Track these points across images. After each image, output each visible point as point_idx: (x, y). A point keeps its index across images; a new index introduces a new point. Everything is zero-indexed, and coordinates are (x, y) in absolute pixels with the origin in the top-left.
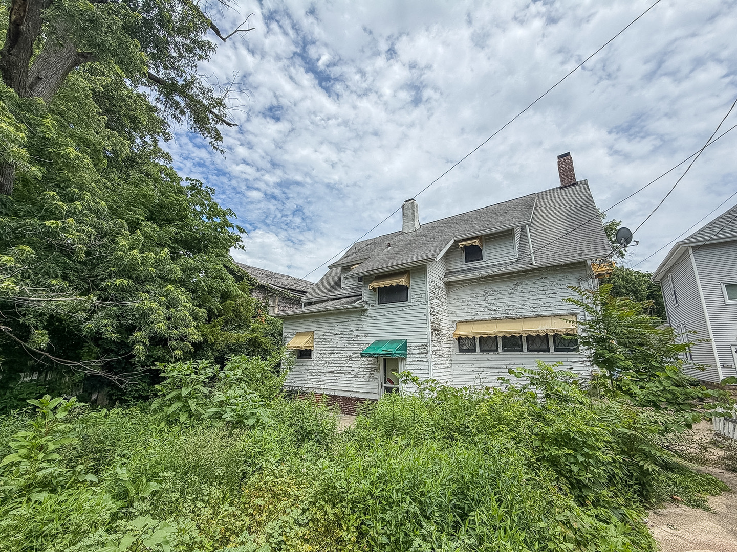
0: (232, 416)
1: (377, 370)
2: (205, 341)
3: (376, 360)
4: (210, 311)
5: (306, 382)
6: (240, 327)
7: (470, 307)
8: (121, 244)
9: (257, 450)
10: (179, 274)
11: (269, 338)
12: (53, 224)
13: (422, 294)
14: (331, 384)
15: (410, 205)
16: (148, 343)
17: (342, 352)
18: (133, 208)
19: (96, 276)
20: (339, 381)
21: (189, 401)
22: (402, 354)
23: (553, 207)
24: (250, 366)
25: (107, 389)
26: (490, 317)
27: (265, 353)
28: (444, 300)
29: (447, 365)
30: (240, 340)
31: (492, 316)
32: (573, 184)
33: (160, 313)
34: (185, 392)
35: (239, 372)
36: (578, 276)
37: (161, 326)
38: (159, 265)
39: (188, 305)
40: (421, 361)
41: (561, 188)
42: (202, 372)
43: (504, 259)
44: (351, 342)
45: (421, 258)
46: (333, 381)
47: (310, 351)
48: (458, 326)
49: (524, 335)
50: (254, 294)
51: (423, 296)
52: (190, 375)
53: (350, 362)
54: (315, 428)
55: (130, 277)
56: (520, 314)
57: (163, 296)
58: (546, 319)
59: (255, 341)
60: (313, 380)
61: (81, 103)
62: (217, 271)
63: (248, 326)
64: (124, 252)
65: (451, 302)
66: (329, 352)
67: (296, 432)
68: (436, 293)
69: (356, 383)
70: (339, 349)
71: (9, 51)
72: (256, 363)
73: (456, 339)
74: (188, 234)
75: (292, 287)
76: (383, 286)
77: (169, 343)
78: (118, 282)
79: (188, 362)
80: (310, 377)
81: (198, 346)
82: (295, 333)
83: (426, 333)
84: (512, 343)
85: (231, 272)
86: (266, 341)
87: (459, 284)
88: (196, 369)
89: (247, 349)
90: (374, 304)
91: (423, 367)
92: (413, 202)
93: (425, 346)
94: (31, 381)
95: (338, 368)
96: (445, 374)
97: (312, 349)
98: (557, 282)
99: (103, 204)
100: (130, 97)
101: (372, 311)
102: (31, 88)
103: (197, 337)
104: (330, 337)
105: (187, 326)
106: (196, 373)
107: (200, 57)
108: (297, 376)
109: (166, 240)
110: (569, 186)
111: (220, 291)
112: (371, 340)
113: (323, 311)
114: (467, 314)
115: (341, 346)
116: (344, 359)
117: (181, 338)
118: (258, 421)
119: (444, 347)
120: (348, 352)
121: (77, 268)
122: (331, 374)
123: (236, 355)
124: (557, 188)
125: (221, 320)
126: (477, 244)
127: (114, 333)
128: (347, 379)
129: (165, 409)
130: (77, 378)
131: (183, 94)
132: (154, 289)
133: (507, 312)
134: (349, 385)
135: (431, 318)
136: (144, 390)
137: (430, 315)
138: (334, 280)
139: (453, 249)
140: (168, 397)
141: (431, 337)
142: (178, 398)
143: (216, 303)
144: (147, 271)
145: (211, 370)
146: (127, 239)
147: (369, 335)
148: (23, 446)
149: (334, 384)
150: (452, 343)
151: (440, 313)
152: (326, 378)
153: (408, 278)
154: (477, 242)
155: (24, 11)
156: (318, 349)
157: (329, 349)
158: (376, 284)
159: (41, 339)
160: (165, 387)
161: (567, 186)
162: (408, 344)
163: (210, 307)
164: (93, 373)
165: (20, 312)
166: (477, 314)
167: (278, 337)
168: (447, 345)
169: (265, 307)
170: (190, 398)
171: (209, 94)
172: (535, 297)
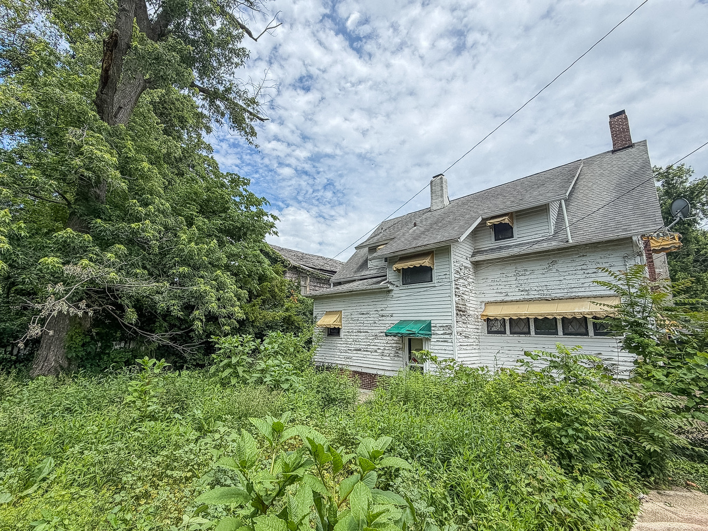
0: (270, 381)
1: (402, 349)
2: (247, 319)
3: (401, 340)
4: (250, 292)
5: (336, 359)
6: (275, 306)
7: (500, 287)
8: (182, 238)
9: (291, 407)
10: (225, 260)
11: (301, 317)
12: (136, 225)
13: (446, 274)
14: (359, 361)
15: (439, 181)
16: (204, 320)
17: (368, 331)
18: (188, 205)
19: (165, 264)
20: (366, 359)
21: (238, 368)
22: (426, 334)
23: (602, 175)
24: (285, 341)
25: (173, 358)
26: (521, 297)
27: (297, 330)
28: (472, 280)
29: (475, 347)
30: (276, 318)
31: (523, 297)
32: (628, 147)
33: (213, 295)
34: (234, 360)
35: (276, 346)
36: (623, 254)
37: (213, 306)
38: (209, 254)
39: (233, 287)
40: (445, 341)
41: (613, 152)
42: (247, 344)
43: (537, 236)
44: (377, 322)
45: (444, 239)
46: (360, 358)
47: (339, 329)
48: (487, 307)
49: (558, 317)
50: (288, 275)
51: (447, 276)
52: (237, 347)
53: (376, 341)
54: (338, 396)
55: (189, 265)
56: (554, 295)
57: (214, 280)
58: (584, 301)
59: (289, 319)
60: (341, 357)
61: (145, 117)
62: (255, 256)
63: (282, 306)
64: (184, 245)
65: (480, 282)
66: (356, 331)
67: (322, 398)
68: (462, 274)
69: (382, 361)
70: (365, 328)
71: (101, 91)
72: (289, 339)
73: (485, 320)
74: (230, 224)
75: (322, 268)
76: (406, 267)
77: (220, 320)
78: (181, 270)
79: (235, 336)
80: (339, 354)
81: (241, 323)
82: (325, 312)
83: (450, 314)
84: (546, 326)
85: (267, 254)
86: (299, 319)
87: (487, 263)
88: (242, 342)
89: (282, 326)
90: (399, 285)
91: (447, 348)
92: (441, 178)
93: (449, 327)
94: (121, 348)
95: (364, 347)
96: (471, 355)
97: (340, 327)
98: (598, 261)
99: (168, 205)
100: (178, 100)
101: (396, 292)
102: (115, 117)
103: (241, 315)
104: (356, 316)
105: (233, 306)
106: (242, 345)
107: (237, 65)
108: (328, 352)
109: (213, 231)
110: (623, 148)
111: (257, 273)
112: (396, 320)
113: (349, 292)
114: (496, 295)
115: (367, 325)
116: (371, 338)
117: (228, 316)
118: (291, 386)
119: (470, 328)
120: (374, 331)
121: (151, 259)
122: (359, 352)
123: (273, 331)
124: (608, 152)
125: (259, 300)
126: (507, 221)
127: (180, 311)
128: (373, 357)
129: (220, 374)
130: (153, 347)
131: (223, 98)
132: (206, 274)
133: (540, 292)
134: (375, 363)
135: (455, 299)
136: (200, 359)
137: (454, 296)
138: (361, 261)
139: (480, 227)
140: (222, 364)
141: (455, 318)
142: (229, 365)
143: (255, 285)
144: (201, 260)
145: (253, 343)
146: (185, 233)
147: (394, 315)
148: (136, 390)
149: (362, 361)
150: (480, 324)
151: (467, 293)
152: (354, 355)
153: (432, 258)
154: (506, 220)
155: (111, 60)
156: (346, 328)
157: (356, 328)
158: (400, 266)
159: (132, 316)
160: (219, 356)
161: (620, 150)
162: (432, 325)
163: (250, 289)
164: (165, 343)
165: (118, 295)
166: (507, 295)
167: (309, 315)
168: (475, 327)
169: (297, 287)
170: (238, 366)
171: (245, 95)
172: (573, 277)
